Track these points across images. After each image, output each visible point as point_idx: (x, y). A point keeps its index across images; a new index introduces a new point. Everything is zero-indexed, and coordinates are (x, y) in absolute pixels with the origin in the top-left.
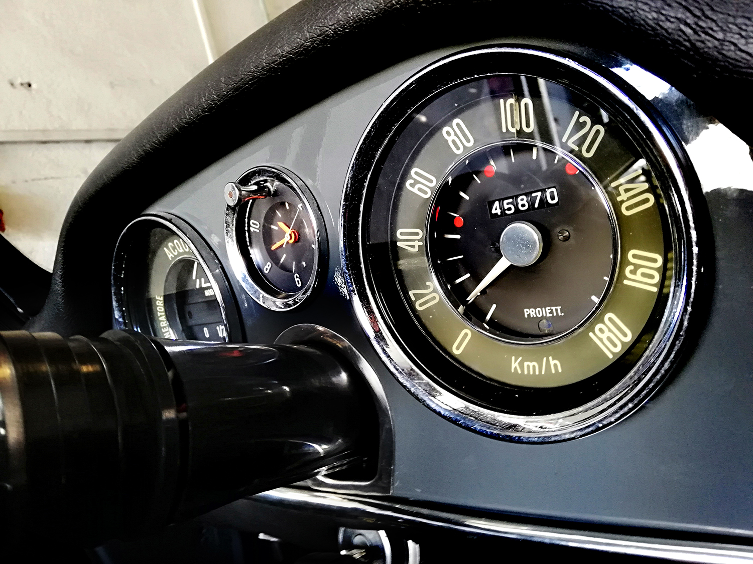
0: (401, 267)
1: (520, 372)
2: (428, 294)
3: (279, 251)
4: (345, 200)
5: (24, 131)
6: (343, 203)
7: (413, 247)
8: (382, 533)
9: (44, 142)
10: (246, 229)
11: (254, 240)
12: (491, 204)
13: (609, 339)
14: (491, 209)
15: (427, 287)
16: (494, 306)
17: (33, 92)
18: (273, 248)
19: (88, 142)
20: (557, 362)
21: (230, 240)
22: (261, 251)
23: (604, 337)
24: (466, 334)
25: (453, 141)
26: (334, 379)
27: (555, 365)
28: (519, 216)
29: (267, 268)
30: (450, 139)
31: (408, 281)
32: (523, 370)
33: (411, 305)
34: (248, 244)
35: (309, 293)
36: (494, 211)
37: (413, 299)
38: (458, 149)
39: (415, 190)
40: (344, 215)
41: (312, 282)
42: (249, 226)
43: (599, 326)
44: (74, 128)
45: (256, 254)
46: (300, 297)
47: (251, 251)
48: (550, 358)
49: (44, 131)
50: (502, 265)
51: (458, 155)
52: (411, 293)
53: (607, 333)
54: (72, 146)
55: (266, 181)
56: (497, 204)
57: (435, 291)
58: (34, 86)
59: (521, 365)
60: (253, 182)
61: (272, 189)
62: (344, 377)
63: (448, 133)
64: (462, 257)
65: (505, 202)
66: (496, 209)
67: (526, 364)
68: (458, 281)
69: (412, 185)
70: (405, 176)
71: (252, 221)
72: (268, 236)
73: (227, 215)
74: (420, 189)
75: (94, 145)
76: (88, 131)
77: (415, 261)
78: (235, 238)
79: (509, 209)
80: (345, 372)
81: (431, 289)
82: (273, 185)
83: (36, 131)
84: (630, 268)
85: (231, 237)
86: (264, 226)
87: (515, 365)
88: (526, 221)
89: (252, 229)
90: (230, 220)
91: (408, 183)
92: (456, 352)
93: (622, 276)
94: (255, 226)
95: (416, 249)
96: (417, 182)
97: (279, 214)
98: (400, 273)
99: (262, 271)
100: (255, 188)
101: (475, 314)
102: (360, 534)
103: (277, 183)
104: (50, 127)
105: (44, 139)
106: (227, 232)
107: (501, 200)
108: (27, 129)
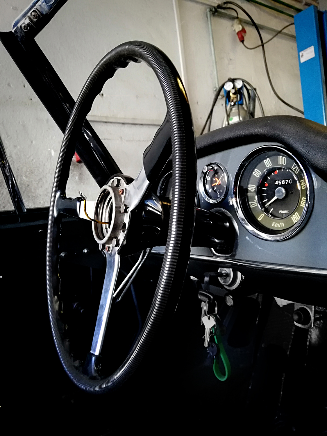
0: (248, 195)
1: (274, 226)
2: (254, 203)
3: (214, 186)
4: (236, 175)
5: (98, 116)
6: (235, 176)
7: (252, 190)
8: (231, 269)
9: (106, 122)
10: (206, 179)
11: (207, 183)
12: (275, 181)
13: (295, 219)
14: (275, 182)
15: (255, 201)
16: (272, 209)
17: (104, 98)
18: (213, 185)
19: (123, 124)
20: (283, 224)
21: (201, 182)
22: (209, 186)
23: (294, 218)
24: (262, 215)
25: (267, 164)
26: (225, 224)
27: (283, 225)
28: (282, 186)
29: (210, 191)
30: (266, 163)
31: (249, 199)
32: (275, 226)
33: (249, 206)
34: (206, 183)
35: (221, 199)
36: (276, 183)
37: (250, 204)
38: (268, 166)
39: (255, 175)
40: (235, 179)
41: (223, 196)
42: (207, 178)
43: (294, 215)
44: (119, 117)
45: (207, 187)
46: (219, 200)
47: (206, 185)
48: (282, 223)
49: (107, 117)
50: (275, 198)
51: (267, 168)
52: (250, 203)
53: (295, 217)
54: (117, 125)
55: (214, 166)
56: (277, 181)
57: (256, 203)
58: (104, 95)
59: (275, 224)
60: (211, 166)
61: (216, 169)
62: (228, 224)
63: (266, 162)
64: (266, 194)
65: (279, 181)
66: (277, 183)
67: (276, 224)
68: (264, 201)
69: (255, 173)
70: (253, 170)
71: (208, 177)
72: (212, 182)
73: (201, 174)
74: (256, 175)
75: (126, 126)
76: (125, 118)
77: (252, 194)
78: (202, 181)
79: (280, 183)
80: (229, 223)
81: (255, 202)
82: (216, 168)
83: (103, 116)
84: (302, 202)
85: (201, 181)
86: (211, 178)
87: (273, 224)
88: (283, 187)
89: (207, 179)
90: (202, 176)
91: (254, 173)
92: (259, 219)
93: (300, 204)
94: (209, 178)
95: (253, 191)
96: (256, 173)
97: (216, 176)
98: (247, 197)
99: (208, 191)
100: (211, 168)
101: (267, 211)
102: (225, 270)
103: (217, 167)
104: (109, 116)
105: (106, 120)
106: (201, 179)
107: (278, 181)
108: (99, 115)
